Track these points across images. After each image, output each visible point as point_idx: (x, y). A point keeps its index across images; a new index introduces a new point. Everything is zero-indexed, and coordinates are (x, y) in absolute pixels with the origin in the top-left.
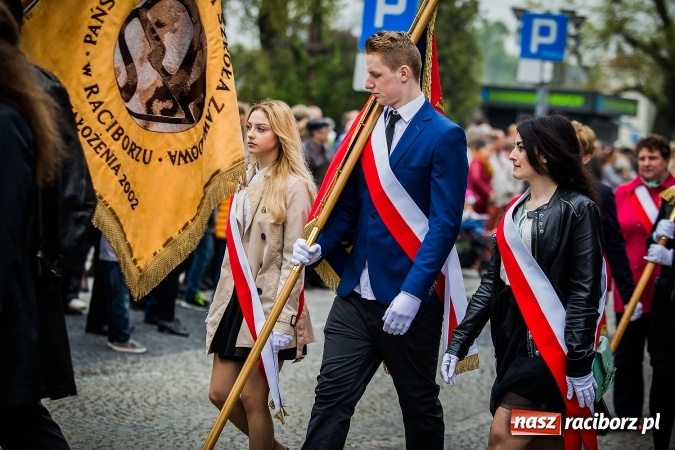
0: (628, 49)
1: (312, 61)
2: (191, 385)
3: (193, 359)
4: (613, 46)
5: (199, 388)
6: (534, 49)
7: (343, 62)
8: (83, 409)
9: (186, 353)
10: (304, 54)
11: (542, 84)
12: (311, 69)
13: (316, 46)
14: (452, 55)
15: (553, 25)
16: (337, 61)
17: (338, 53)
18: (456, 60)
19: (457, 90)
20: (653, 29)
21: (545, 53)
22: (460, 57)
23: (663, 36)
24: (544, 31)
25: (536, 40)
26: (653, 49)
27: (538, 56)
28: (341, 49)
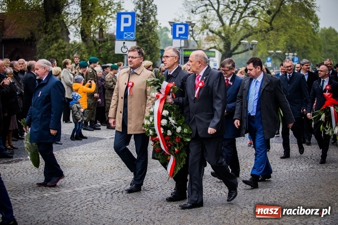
0: (211, 34)
1: (101, 45)
2: (64, 161)
3: (64, 152)
4: (205, 33)
5: (67, 162)
6: (177, 36)
7: (111, 45)
8: (26, 172)
9: (62, 150)
10: (97, 42)
11: (180, 48)
12: (100, 48)
13: (101, 40)
14: (149, 40)
15: (183, 27)
16: (109, 44)
17: (109, 42)
18: (151, 41)
19: (152, 52)
20: (219, 26)
21: (181, 37)
22: (153, 40)
23: (222, 28)
24: (181, 29)
25: (178, 32)
26: (219, 33)
27: (179, 38)
28: (110, 40)
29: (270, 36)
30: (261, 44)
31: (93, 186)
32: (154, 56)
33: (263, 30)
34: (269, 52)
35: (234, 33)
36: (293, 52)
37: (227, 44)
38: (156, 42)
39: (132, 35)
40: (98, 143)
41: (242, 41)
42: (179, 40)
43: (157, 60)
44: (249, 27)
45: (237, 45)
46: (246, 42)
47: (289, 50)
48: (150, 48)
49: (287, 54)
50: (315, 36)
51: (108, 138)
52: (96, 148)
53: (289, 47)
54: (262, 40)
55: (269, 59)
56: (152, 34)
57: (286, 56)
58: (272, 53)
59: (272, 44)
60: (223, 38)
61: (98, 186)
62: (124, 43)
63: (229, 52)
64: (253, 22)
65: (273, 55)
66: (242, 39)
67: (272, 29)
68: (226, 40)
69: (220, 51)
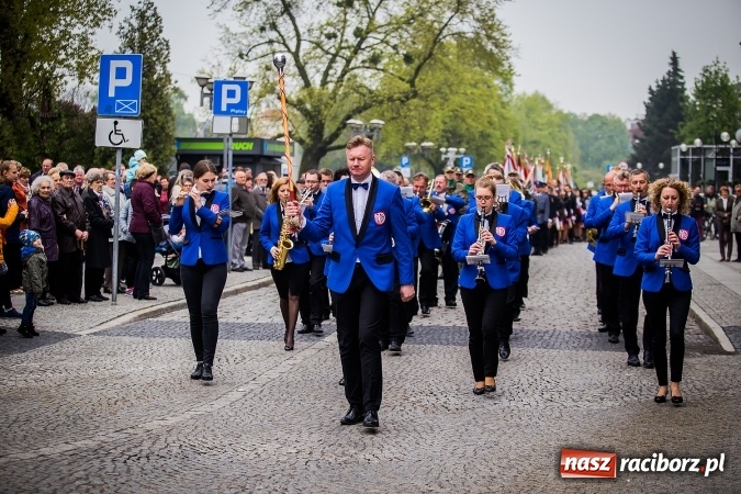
0: (280, 105)
1: (45, 126)
6: (224, 108)
7: (67, 127)
10: (38, 120)
11: (230, 135)
12: (43, 132)
13: (47, 115)
14: (152, 117)
15: (237, 89)
16: (64, 125)
17: (64, 120)
18: (155, 119)
19: (158, 143)
20: (298, 88)
21: (232, 110)
22: (158, 118)
23: (305, 93)
24: (231, 94)
25: (225, 101)
26: (299, 104)
27: (227, 113)
28: (66, 116)
29: (409, 110)
30: (390, 128)
31: (79, 444)
32: (161, 153)
33: (396, 96)
34: (408, 144)
35: (332, 102)
36: (458, 145)
37: (316, 127)
38: (167, 122)
39: (133, 106)
40: (64, 345)
41: (349, 121)
42: (228, 118)
43: (168, 161)
44: (365, 91)
45: (339, 129)
46: (359, 122)
47: (448, 140)
48: (153, 134)
49: (443, 150)
50: (503, 111)
51: (83, 333)
52: (64, 357)
53: (450, 135)
54: (393, 118)
55: (405, 160)
56: (158, 104)
57: (441, 153)
58: (414, 148)
59: (413, 127)
60: (306, 113)
61: (92, 444)
62: (116, 123)
63: (319, 145)
64: (371, 80)
65: (416, 152)
66: (349, 117)
67: (415, 94)
68: (314, 118)
69: (301, 142)
